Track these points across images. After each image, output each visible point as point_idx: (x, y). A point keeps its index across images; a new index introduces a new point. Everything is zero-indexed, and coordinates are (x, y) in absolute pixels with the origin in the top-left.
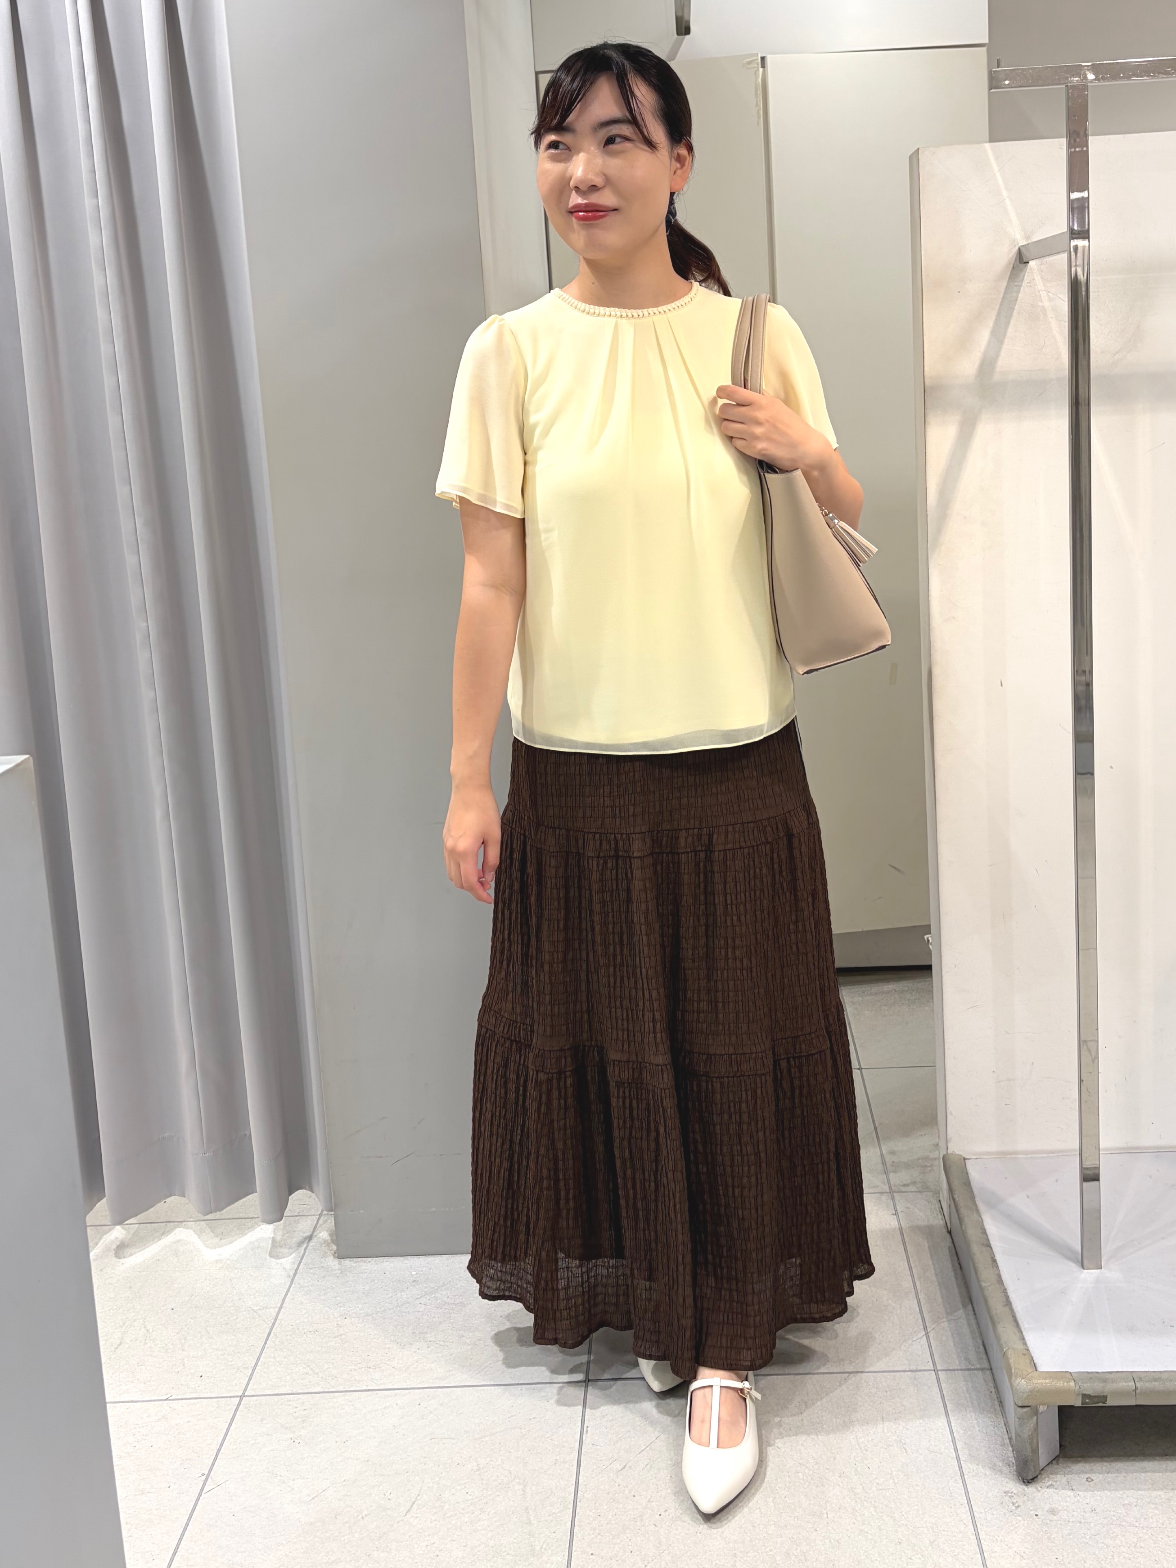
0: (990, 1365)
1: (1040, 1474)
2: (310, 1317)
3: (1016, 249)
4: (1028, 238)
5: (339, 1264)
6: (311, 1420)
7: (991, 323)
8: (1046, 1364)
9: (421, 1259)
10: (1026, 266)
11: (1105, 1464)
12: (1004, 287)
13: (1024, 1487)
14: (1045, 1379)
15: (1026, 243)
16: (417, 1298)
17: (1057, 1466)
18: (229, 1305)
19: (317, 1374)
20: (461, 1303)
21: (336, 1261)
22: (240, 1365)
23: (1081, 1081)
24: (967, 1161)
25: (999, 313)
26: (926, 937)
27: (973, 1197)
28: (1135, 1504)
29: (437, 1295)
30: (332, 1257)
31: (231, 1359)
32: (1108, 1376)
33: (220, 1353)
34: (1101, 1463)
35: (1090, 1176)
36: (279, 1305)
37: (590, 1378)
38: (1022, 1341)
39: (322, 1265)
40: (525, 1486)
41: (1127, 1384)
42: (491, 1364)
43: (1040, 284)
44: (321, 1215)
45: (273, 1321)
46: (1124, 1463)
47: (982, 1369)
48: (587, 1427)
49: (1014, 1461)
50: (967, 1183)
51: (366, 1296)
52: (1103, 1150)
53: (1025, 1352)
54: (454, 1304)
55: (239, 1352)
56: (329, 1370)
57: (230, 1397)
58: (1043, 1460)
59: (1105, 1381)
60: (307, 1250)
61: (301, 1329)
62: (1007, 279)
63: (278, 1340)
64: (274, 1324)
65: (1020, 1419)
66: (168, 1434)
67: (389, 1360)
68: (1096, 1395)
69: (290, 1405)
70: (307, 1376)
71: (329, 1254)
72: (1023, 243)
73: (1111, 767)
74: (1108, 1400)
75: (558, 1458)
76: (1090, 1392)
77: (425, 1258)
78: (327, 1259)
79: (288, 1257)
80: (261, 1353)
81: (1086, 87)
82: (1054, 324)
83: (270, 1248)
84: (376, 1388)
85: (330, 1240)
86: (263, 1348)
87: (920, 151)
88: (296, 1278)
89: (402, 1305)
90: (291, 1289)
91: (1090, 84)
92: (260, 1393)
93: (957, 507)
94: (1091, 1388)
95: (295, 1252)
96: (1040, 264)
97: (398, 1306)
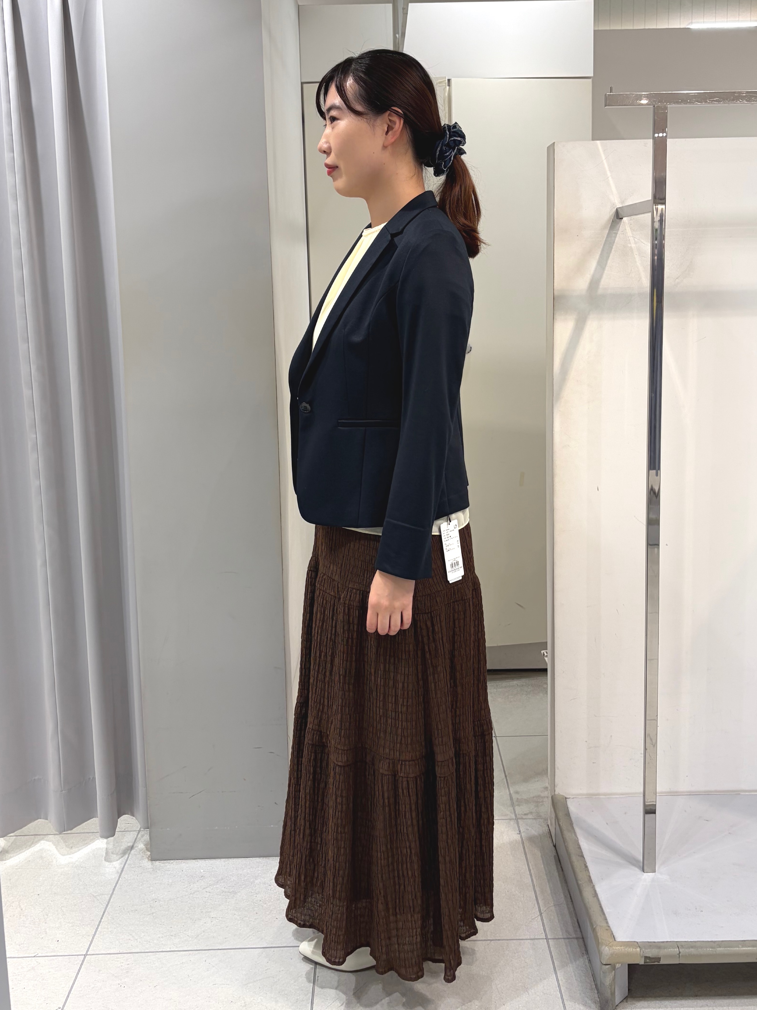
0: (582, 935)
2: (132, 901)
3: (615, 210)
4: (622, 202)
5: (152, 865)
6: (132, 971)
7: (597, 256)
8: (621, 937)
9: (207, 861)
10: (621, 221)
11: (658, 1002)
12: (607, 234)
14: (621, 947)
15: (621, 206)
16: (204, 888)
17: (626, 1003)
18: (77, 892)
19: (137, 940)
20: (233, 891)
21: (150, 863)
22: (84, 933)
23: (645, 749)
24: (567, 799)
25: (603, 250)
26: (542, 652)
27: (571, 824)
29: (218, 886)
30: (147, 860)
31: (78, 929)
32: (662, 944)
33: (71, 925)
34: (654, 1001)
35: (650, 811)
36: (111, 893)
38: (605, 921)
39: (140, 865)
41: (674, 950)
43: (629, 233)
44: (139, 831)
45: (107, 903)
46: (670, 1001)
47: (577, 938)
48: (318, 977)
49: (598, 1000)
50: (568, 814)
51: (170, 886)
52: (659, 793)
53: (607, 928)
54: (229, 892)
55: (83, 925)
56: (145, 937)
57: (78, 955)
58: (618, 1000)
59: (659, 948)
60: (130, 855)
61: (125, 909)
62: (609, 229)
63: (110, 916)
64: (107, 905)
65: (604, 973)
66: (36, 980)
67: (185, 930)
68: (654, 957)
69: (118, 961)
70: (130, 941)
71: (145, 857)
72: (619, 205)
73: (667, 545)
74: (661, 960)
76: (650, 956)
77: (210, 861)
78: (144, 861)
79: (117, 860)
80: (98, 925)
81: (666, 108)
82: (637, 258)
83: (104, 855)
84: (177, 950)
85: (145, 849)
86: (100, 922)
87: (555, 144)
88: (123, 874)
89: (194, 893)
90: (119, 882)
91: (668, 106)
92: (97, 953)
93: (573, 374)
94: (651, 953)
95: (122, 857)
96: (631, 220)
97: (191, 894)
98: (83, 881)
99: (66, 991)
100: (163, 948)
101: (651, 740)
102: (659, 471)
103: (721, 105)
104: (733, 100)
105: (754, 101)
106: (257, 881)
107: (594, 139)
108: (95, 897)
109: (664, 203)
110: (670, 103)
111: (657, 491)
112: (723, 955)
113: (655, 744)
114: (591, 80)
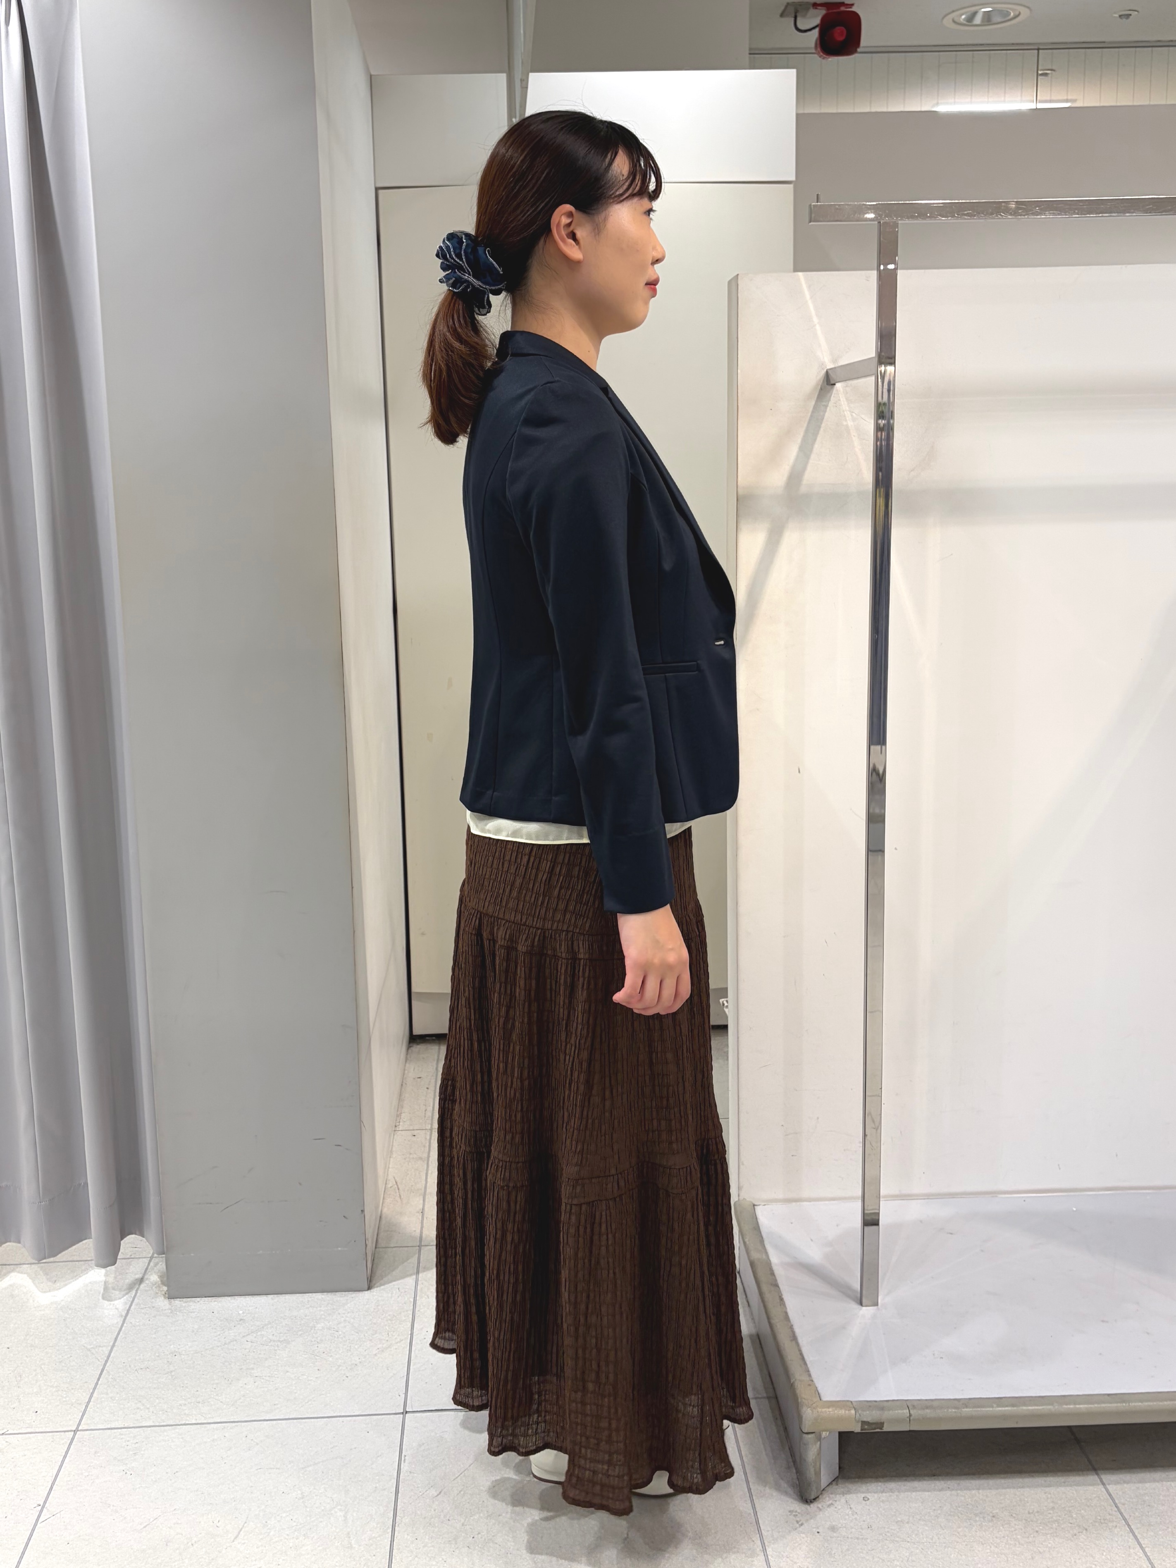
0: (776, 1394)
1: (821, 1494)
2: (141, 1355)
3: (824, 372)
4: (834, 361)
5: (170, 1304)
6: (142, 1452)
7: (799, 440)
8: (828, 1395)
9: (248, 1299)
10: (832, 388)
11: (880, 1484)
12: (812, 407)
13: (807, 1506)
14: (829, 1408)
15: (833, 366)
16: (244, 1336)
17: (837, 1487)
18: (63, 1344)
19: (148, 1409)
20: (285, 1340)
21: (166, 1302)
22: (74, 1400)
23: (865, 1135)
24: (756, 1207)
25: (807, 431)
26: (721, 1001)
27: (762, 1241)
28: (907, 1521)
29: (263, 1333)
30: (163, 1298)
31: (65, 1396)
32: (885, 1404)
33: (54, 1390)
34: (875, 1484)
35: (871, 1221)
36: (111, 1344)
37: (407, 1410)
38: (807, 1374)
39: (153, 1305)
40: (346, 1513)
41: (902, 1412)
42: (314, 1397)
43: (844, 405)
44: (152, 1258)
45: (106, 1358)
46: (897, 1483)
47: (769, 1398)
48: (405, 1456)
49: (798, 1483)
50: (757, 1228)
51: (195, 1334)
52: (884, 1196)
53: (810, 1382)
54: (279, 1341)
55: (73, 1389)
56: (160, 1405)
57: (65, 1431)
58: (824, 1480)
59: (882, 1409)
60: (139, 1292)
61: (132, 1366)
62: (815, 399)
63: (111, 1376)
64: (106, 1361)
65: (805, 1444)
66: (4, 1467)
67: (217, 1395)
68: (874, 1422)
69: (121, 1439)
70: (138, 1411)
71: (159, 1294)
72: (830, 366)
73: (896, 849)
74: (884, 1426)
75: (377, 1485)
76: (869, 1419)
77: (252, 1298)
78: (158, 1300)
79: (120, 1299)
80: (94, 1389)
81: (896, 225)
82: (856, 442)
83: (102, 1291)
84: (205, 1422)
85: (160, 1283)
86: (97, 1384)
87: (739, 277)
88: (128, 1318)
89: (229, 1343)
90: (123, 1328)
91: (900, 222)
92: (93, 1428)
93: (765, 607)
94: (870, 1416)
95: (127, 1294)
96: (847, 386)
97: (225, 1344)
98: (71, 1328)
99: (48, 1482)
100: (186, 1420)
101: (873, 1121)
102: (884, 747)
103: (975, 221)
104: (992, 214)
105: (1021, 216)
106: (319, 1325)
107: (796, 270)
108: (89, 1350)
109: (893, 363)
110: (902, 218)
111: (881, 772)
112: (971, 1418)
113: (878, 1128)
114: (791, 186)
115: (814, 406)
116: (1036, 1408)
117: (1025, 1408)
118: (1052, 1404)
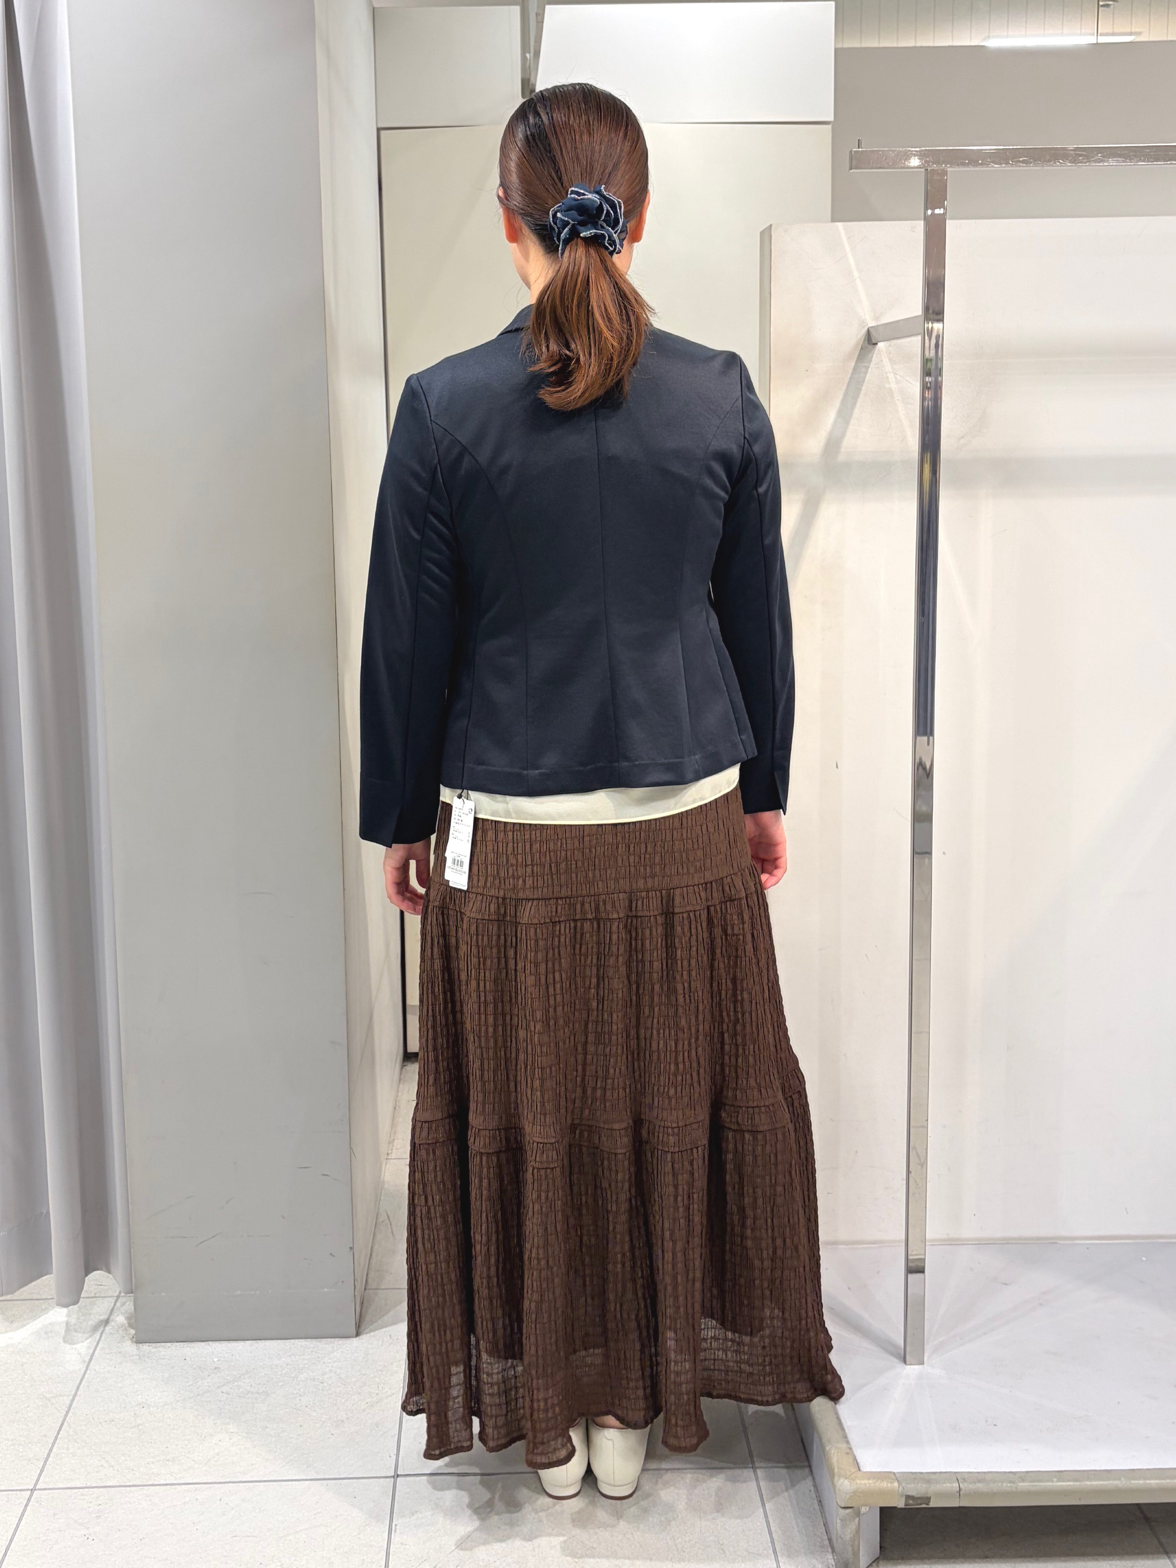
0: (809, 1462)
2: (106, 1406)
3: (865, 330)
4: (877, 318)
5: (137, 1349)
6: (106, 1515)
7: (837, 403)
8: (869, 1464)
9: (224, 1345)
10: (874, 348)
12: (852, 368)
14: (869, 1480)
15: (875, 324)
16: (219, 1387)
18: (21, 1392)
19: (113, 1466)
20: (264, 1391)
21: (134, 1346)
22: (31, 1457)
23: (908, 1172)
25: (846, 394)
29: (240, 1383)
30: (130, 1342)
31: (21, 1450)
32: (932, 1477)
33: (10, 1443)
35: (915, 1268)
36: (73, 1393)
37: (399, 1473)
38: (845, 1439)
39: (120, 1350)
41: (951, 1485)
43: (888, 367)
44: (118, 1297)
45: (66, 1409)
47: (801, 1467)
48: (396, 1525)
49: (834, 1563)
51: (166, 1383)
52: (929, 1242)
53: (848, 1451)
54: (258, 1393)
55: (30, 1443)
56: (126, 1462)
57: (21, 1490)
58: (863, 1562)
59: (928, 1481)
60: (104, 1335)
61: (96, 1418)
62: (856, 359)
63: (72, 1430)
64: (67, 1412)
65: (842, 1520)
67: (189, 1452)
68: (918, 1496)
69: (83, 1500)
70: (102, 1468)
71: (126, 1338)
72: (872, 324)
73: (944, 853)
74: (932, 1501)
75: (365, 1557)
76: (914, 1493)
77: (228, 1344)
78: (125, 1344)
79: (83, 1342)
80: (53, 1443)
81: (945, 173)
82: (899, 406)
83: (63, 1332)
84: (176, 1482)
85: (127, 1325)
86: (56, 1439)
87: (773, 228)
88: (92, 1364)
89: (203, 1394)
90: (86, 1376)
91: (948, 169)
92: (51, 1487)
94: (915, 1490)
95: (90, 1336)
96: (890, 346)
97: (198, 1395)
98: (29, 1375)
100: (154, 1480)
101: (919, 1157)
102: (931, 738)
103: (1032, 168)
104: (1050, 161)
105: (1081, 163)
106: (302, 1376)
107: (834, 220)
109: (941, 320)
110: (952, 164)
111: (928, 767)
112: (1029, 1493)
113: (923, 1164)
114: (829, 127)
115: (854, 367)
116: (1101, 1483)
117: (1088, 1483)
118: (1120, 1479)
